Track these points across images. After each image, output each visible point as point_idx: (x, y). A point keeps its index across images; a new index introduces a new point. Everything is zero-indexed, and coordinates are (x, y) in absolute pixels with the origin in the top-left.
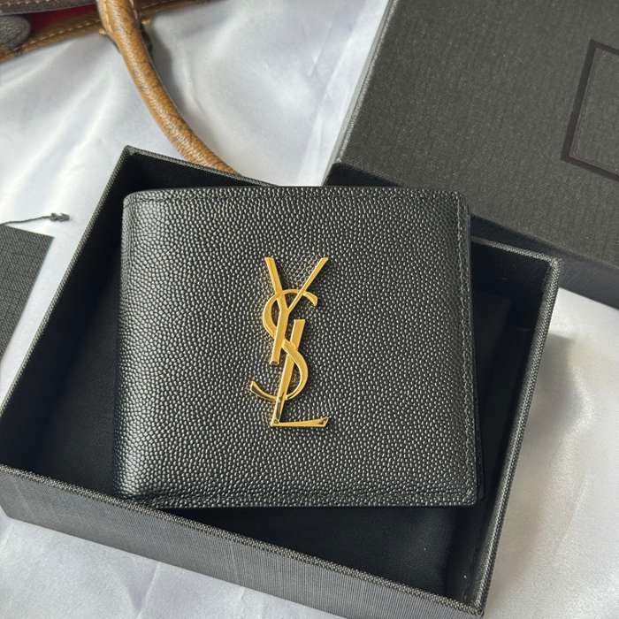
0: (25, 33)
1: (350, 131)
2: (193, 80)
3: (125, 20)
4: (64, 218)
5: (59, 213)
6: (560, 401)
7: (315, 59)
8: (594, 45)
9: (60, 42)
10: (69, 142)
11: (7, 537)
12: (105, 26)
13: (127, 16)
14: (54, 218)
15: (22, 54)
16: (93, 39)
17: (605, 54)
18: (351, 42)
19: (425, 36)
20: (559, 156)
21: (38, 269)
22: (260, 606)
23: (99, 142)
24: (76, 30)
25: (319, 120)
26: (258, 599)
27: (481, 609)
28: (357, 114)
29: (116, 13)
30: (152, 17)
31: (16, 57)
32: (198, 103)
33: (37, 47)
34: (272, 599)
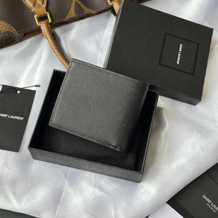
0: (23, 36)
1: (107, 62)
2: (66, 46)
3: (49, 34)
4: (39, 86)
5: (37, 85)
6: (160, 123)
7: (97, 37)
8: (166, 34)
9: (31, 37)
10: (37, 65)
11: (34, 164)
12: (43, 32)
13: (50, 33)
14: (36, 86)
15: (22, 41)
16: (40, 35)
17: (169, 36)
18: (106, 31)
19: (124, 36)
20: (158, 64)
21: (33, 99)
22: (94, 176)
23: (45, 64)
24: (35, 34)
25: (99, 54)
26: (93, 174)
27: (143, 173)
28: (108, 57)
29: (47, 32)
30: (54, 28)
31: (20, 42)
32: (68, 52)
33: (26, 39)
34: (96, 174)
